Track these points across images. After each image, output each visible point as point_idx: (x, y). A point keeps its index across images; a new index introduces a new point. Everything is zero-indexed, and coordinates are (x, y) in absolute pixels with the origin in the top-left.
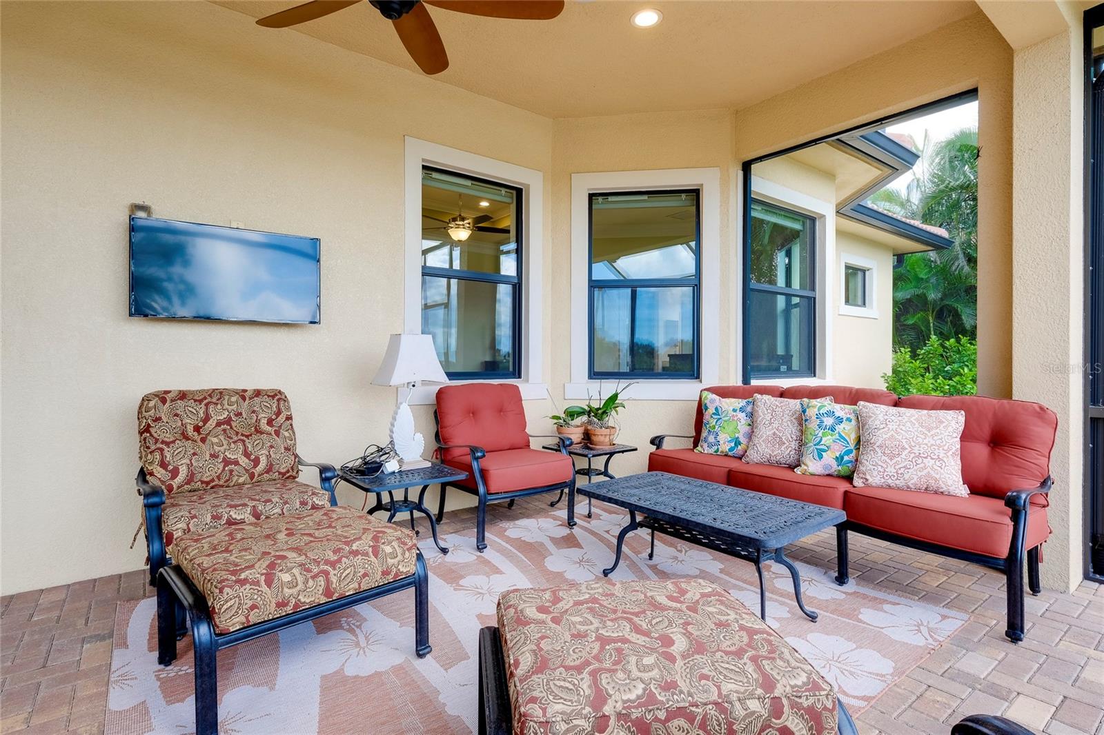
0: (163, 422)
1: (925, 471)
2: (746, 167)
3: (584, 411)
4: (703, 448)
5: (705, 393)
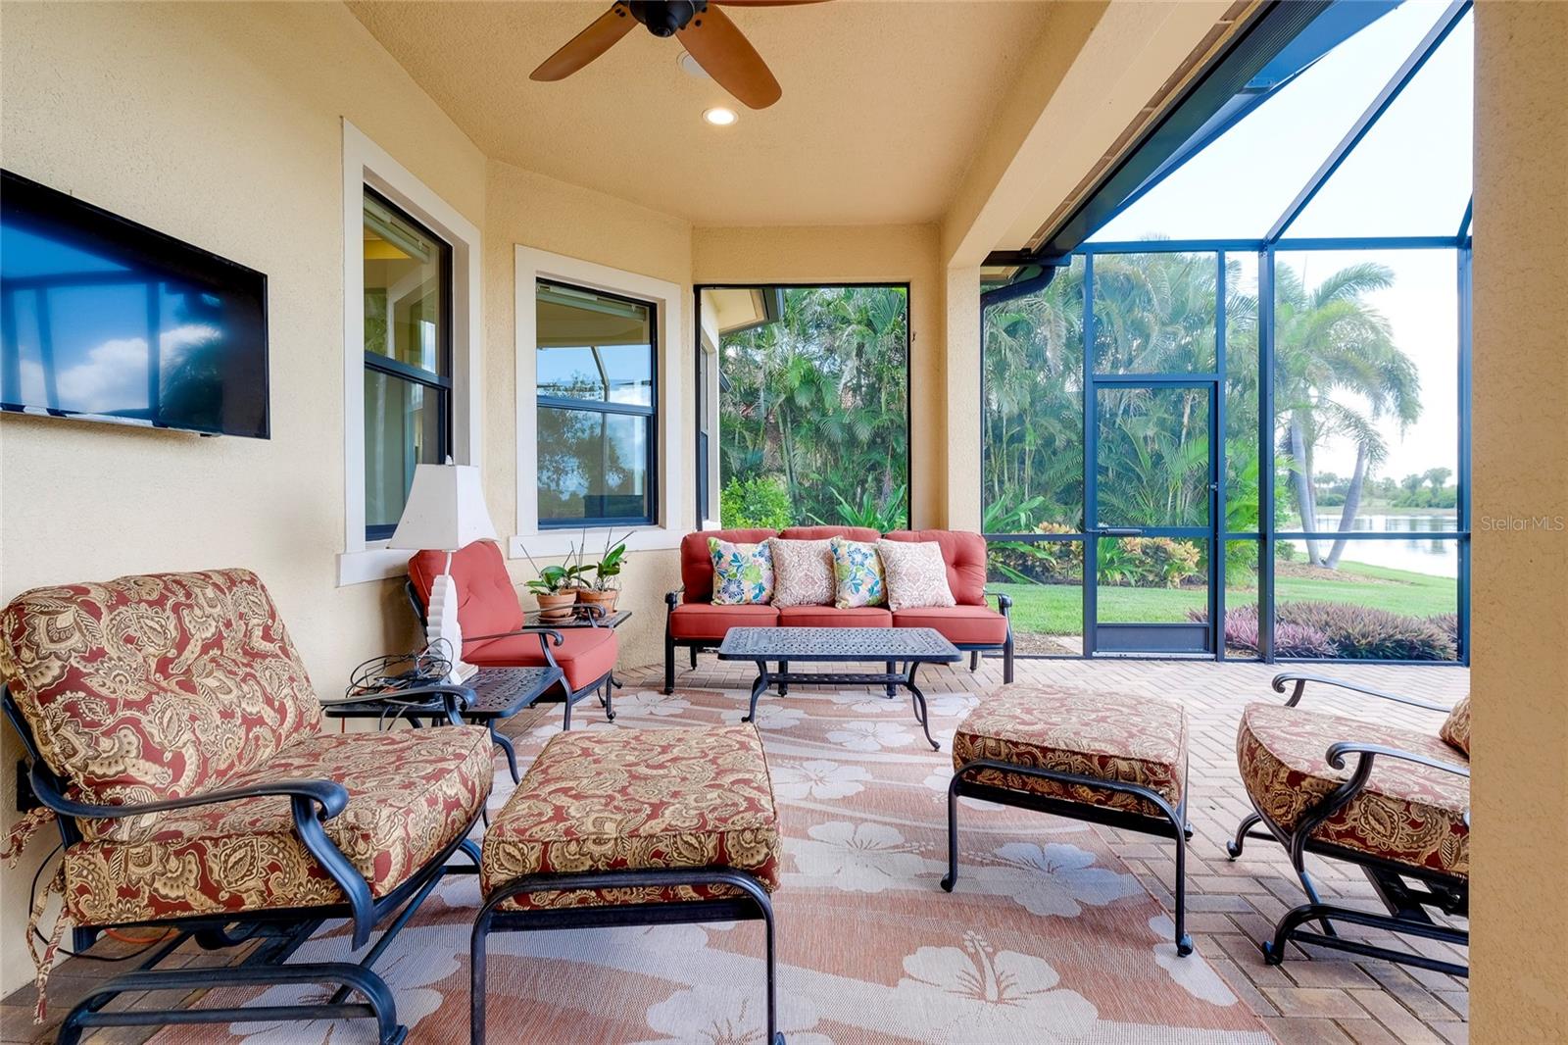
0: (111, 659)
2: (697, 289)
3: (562, 573)
4: (723, 601)
5: (713, 540)
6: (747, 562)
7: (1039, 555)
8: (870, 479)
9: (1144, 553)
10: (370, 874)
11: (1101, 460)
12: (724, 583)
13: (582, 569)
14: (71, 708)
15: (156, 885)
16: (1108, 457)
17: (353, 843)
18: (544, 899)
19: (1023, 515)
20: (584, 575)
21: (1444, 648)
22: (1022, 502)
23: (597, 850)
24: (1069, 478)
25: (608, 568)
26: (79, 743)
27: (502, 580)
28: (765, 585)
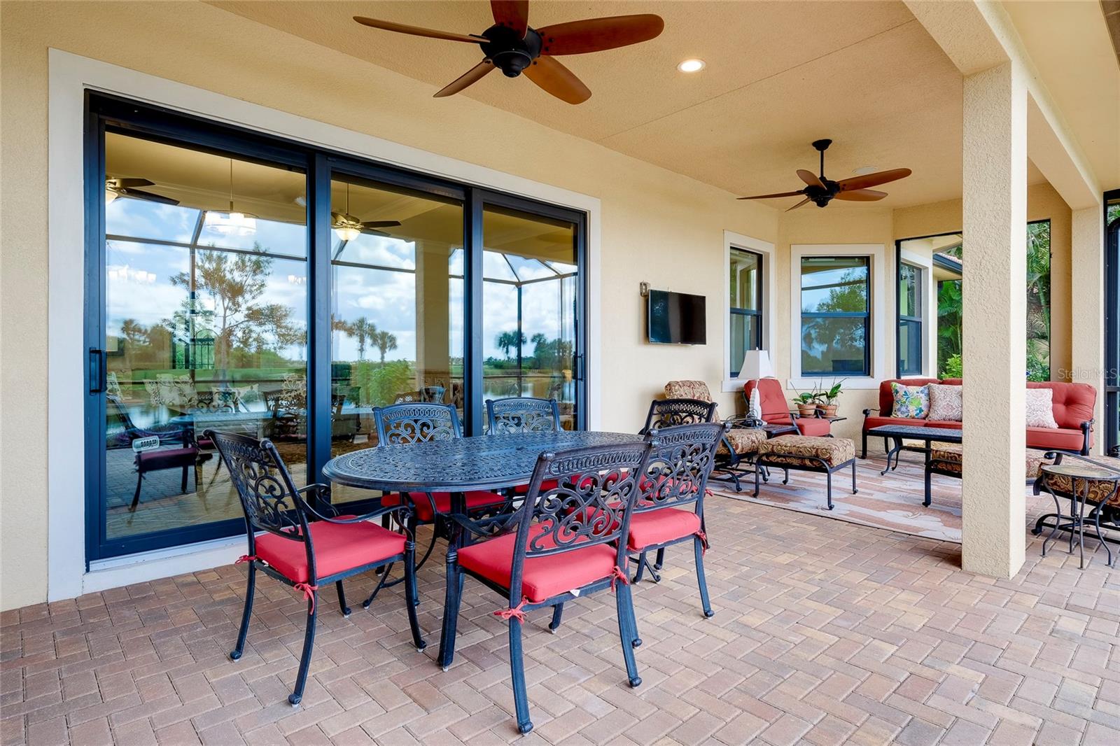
1: (1037, 418)
2: (898, 243)
3: (810, 396)
4: (898, 415)
5: (894, 384)
6: (913, 395)
10: (734, 448)
12: (898, 406)
13: (820, 395)
17: (731, 440)
18: (773, 459)
20: (822, 398)
25: (832, 395)
27: (780, 395)
28: (923, 409)
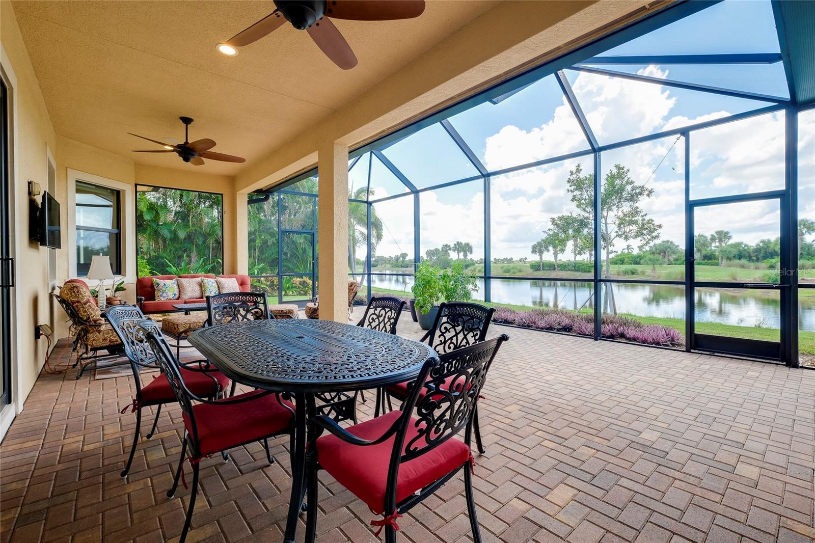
4: (160, 299)
5: (154, 279)
6: (169, 286)
7: (262, 286)
8: (185, 255)
9: (300, 284)
11: (285, 250)
12: (160, 294)
14: (89, 306)
15: (111, 338)
16: (287, 249)
19: (256, 271)
21: (365, 302)
22: (255, 266)
23: (199, 324)
24: (273, 257)
26: (92, 312)
28: (176, 293)
